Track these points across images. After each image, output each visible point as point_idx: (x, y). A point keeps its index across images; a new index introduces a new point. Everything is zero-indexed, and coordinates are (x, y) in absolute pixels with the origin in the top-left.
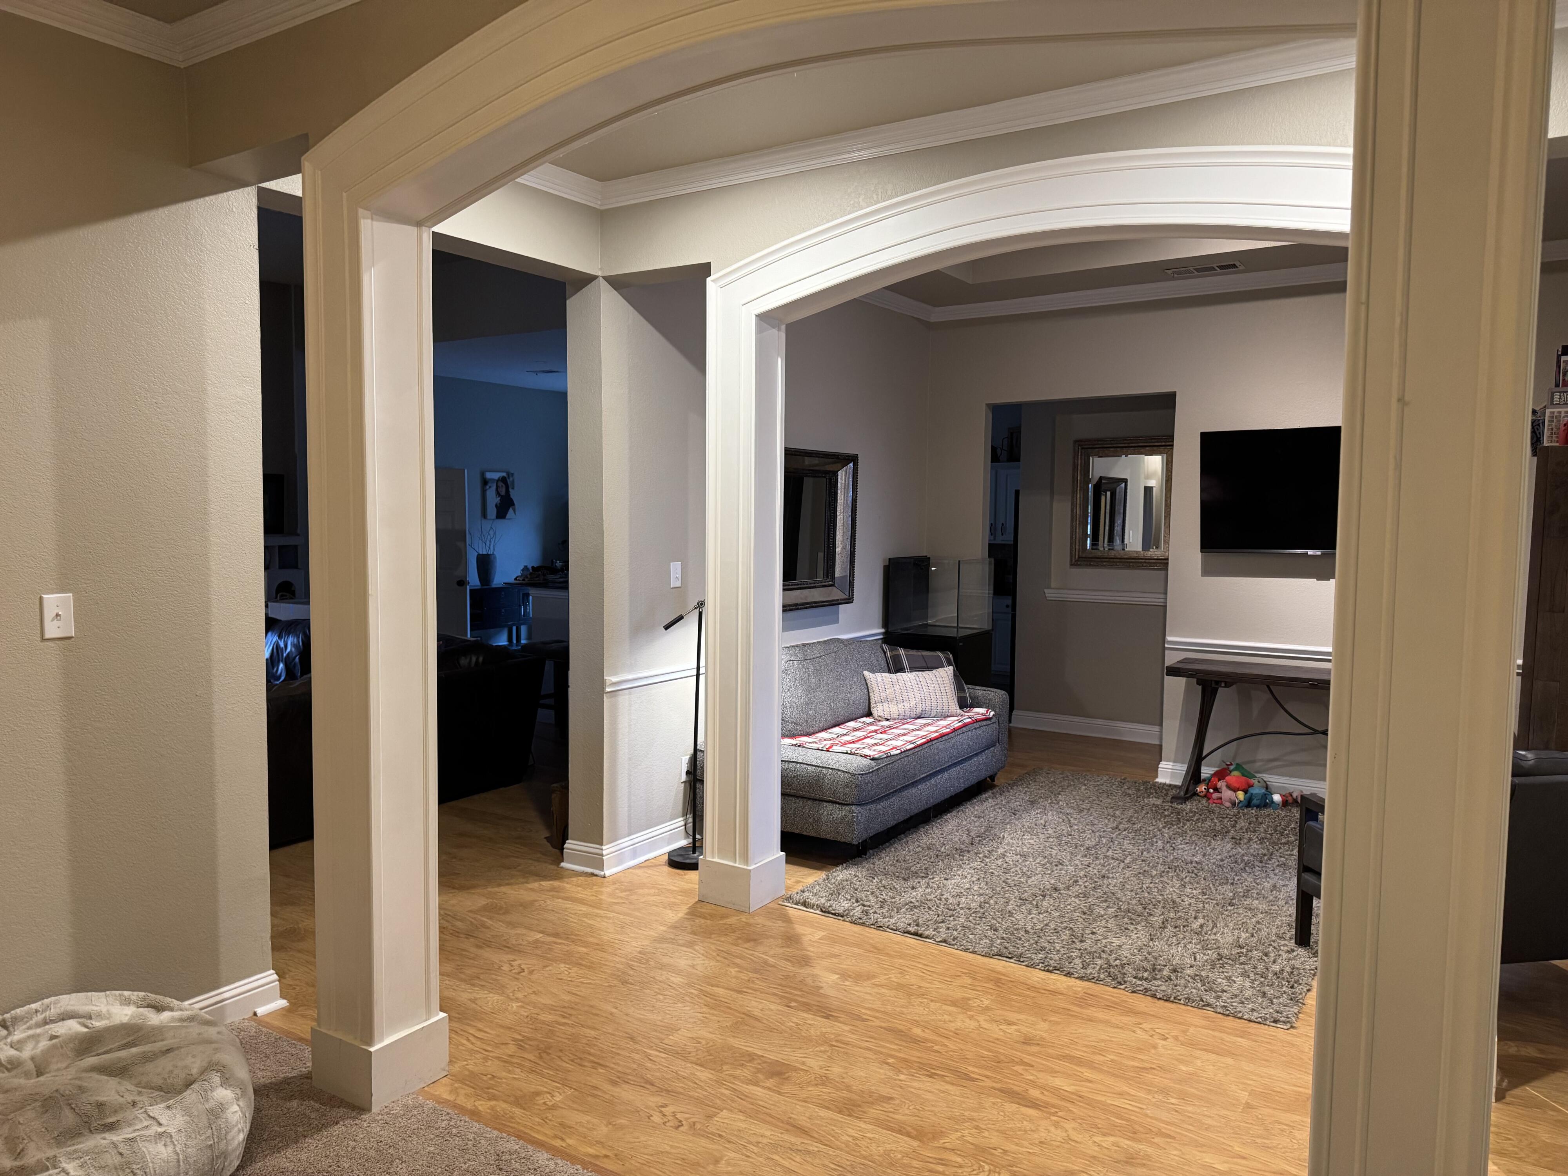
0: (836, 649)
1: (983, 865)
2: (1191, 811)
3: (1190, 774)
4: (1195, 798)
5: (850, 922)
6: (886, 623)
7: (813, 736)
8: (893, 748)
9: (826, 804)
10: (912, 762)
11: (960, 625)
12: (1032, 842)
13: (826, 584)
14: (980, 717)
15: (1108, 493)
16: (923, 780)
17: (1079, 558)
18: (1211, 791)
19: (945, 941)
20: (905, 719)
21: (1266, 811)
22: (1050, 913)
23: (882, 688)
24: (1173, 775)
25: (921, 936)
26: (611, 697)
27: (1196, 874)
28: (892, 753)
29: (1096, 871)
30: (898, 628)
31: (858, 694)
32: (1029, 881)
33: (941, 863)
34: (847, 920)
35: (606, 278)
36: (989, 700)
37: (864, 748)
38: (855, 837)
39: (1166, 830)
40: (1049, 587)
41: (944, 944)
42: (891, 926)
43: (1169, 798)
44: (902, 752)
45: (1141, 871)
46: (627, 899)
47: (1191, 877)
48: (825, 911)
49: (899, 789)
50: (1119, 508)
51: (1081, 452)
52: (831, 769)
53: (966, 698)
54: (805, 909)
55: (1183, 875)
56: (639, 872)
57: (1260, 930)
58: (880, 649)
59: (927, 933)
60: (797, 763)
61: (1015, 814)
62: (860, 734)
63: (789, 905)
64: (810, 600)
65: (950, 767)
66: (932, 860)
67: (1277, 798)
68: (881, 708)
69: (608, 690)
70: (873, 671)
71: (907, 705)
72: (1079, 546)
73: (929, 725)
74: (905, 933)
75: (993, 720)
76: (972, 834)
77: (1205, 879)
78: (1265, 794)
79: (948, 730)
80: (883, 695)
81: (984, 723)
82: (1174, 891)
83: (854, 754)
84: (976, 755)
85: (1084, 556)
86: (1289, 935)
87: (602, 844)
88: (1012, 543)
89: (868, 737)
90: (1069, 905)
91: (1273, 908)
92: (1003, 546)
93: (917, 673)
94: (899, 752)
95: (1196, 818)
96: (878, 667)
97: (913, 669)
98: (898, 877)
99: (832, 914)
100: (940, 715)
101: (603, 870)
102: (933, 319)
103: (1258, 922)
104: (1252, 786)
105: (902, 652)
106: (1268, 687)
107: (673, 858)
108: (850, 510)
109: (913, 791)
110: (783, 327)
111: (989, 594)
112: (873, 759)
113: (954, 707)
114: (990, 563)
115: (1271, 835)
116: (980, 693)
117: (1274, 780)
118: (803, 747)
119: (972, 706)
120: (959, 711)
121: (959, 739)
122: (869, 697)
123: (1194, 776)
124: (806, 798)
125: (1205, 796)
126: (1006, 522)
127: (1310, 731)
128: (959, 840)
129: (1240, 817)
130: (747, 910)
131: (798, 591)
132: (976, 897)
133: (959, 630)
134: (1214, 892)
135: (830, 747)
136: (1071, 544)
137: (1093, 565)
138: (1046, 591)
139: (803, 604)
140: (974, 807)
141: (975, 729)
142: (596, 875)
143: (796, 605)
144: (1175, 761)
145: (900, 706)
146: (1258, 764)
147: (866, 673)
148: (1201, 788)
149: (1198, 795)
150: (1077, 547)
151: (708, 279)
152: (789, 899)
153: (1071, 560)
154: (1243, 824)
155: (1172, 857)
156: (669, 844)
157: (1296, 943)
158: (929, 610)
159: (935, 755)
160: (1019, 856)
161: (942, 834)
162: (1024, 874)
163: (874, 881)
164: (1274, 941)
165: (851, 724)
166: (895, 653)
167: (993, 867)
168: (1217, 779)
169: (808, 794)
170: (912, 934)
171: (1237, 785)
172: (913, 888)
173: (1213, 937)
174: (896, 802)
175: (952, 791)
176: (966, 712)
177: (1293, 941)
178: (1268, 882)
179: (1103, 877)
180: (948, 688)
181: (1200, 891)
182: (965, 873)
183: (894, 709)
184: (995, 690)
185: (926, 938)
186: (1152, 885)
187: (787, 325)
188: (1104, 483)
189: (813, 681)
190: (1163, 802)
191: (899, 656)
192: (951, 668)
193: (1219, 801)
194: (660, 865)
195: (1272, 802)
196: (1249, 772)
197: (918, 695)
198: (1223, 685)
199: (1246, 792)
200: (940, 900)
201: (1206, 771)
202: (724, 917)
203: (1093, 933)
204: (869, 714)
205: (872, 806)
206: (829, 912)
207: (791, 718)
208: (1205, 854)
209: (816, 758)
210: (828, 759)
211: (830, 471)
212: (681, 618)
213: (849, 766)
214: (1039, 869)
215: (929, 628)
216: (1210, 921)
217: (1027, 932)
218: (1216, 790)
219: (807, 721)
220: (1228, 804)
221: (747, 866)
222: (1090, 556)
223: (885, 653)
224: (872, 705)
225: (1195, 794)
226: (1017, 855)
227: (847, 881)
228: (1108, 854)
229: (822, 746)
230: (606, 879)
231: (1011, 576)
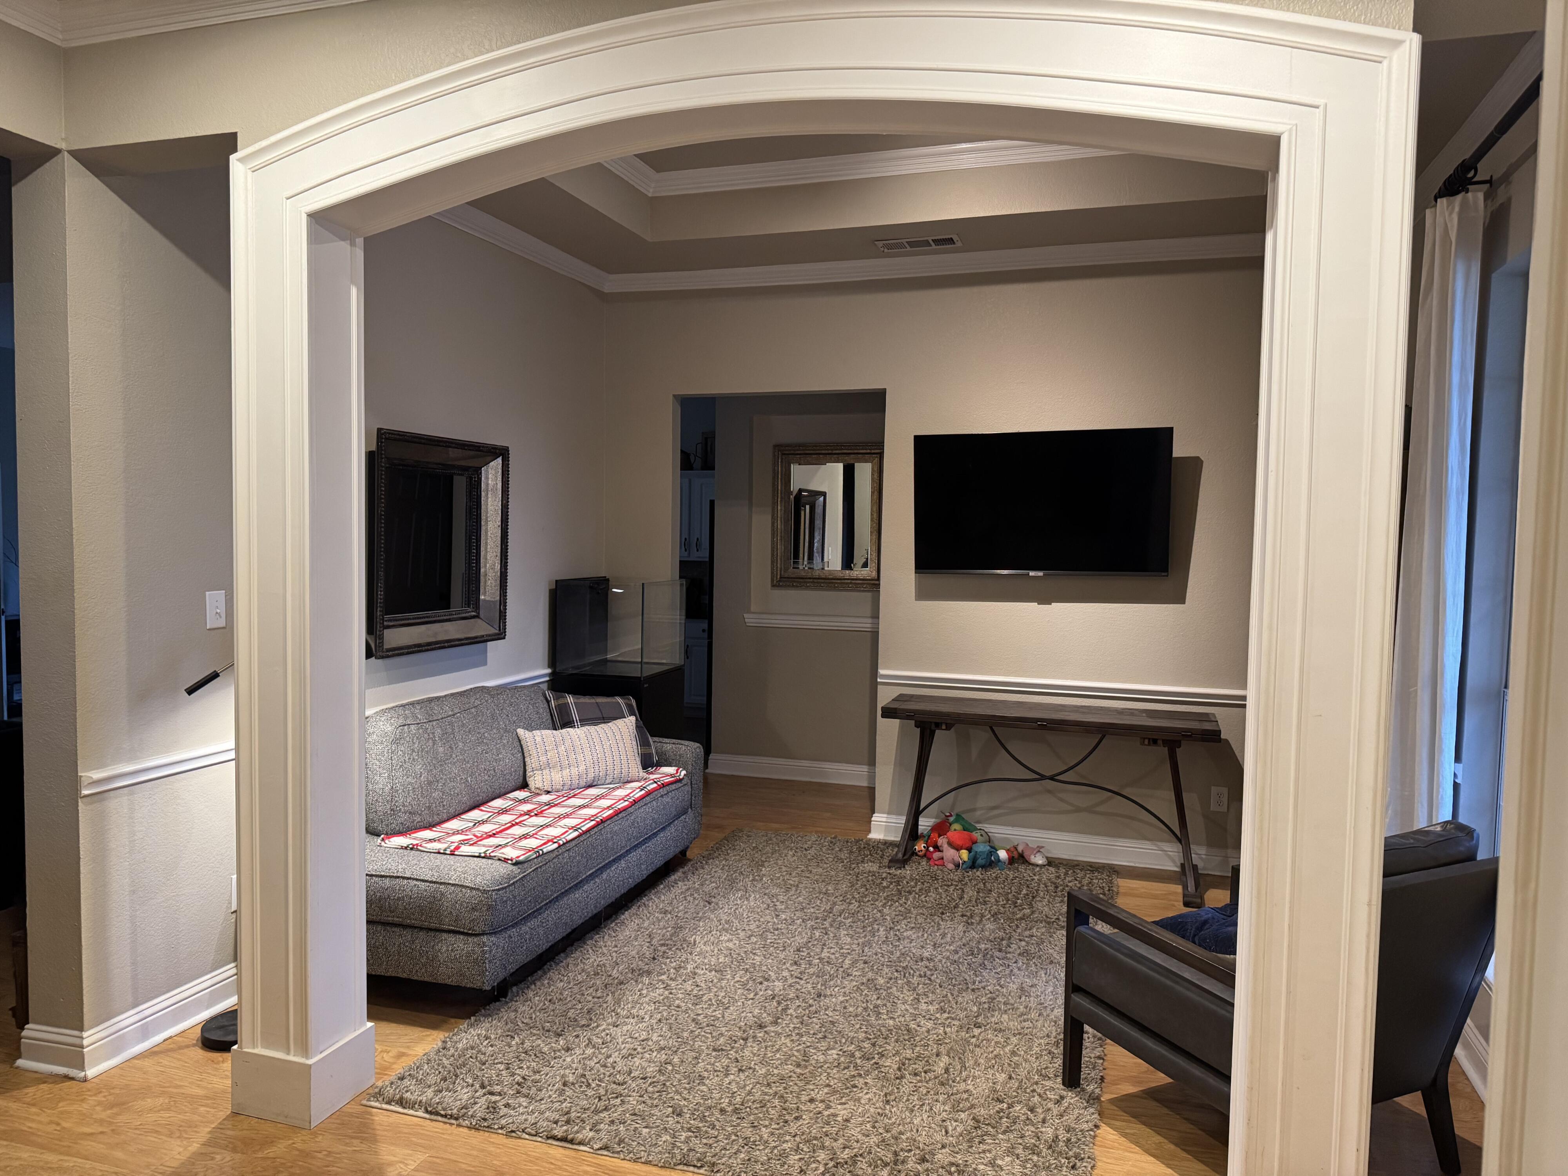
0: (477, 702)
1: (667, 993)
2: (912, 879)
3: (909, 830)
4: (915, 858)
5: (468, 1127)
6: (553, 662)
7: (438, 828)
8: (549, 841)
9: (445, 935)
10: (575, 858)
11: (645, 660)
12: (730, 945)
13: (467, 615)
14: (668, 780)
15: (808, 507)
16: (592, 876)
17: (781, 578)
18: (931, 849)
19: (606, 1148)
20: (572, 790)
21: (993, 873)
22: (754, 1070)
23: (541, 750)
24: (887, 829)
25: (571, 1142)
26: (91, 803)
27: (930, 979)
28: (545, 850)
29: (809, 986)
30: (569, 666)
31: (508, 760)
32: (726, 1014)
33: (610, 998)
34: (464, 1124)
35: (74, 154)
36: (680, 755)
37: (506, 845)
38: (487, 982)
39: (886, 911)
40: (749, 612)
41: (605, 1153)
42: (529, 1130)
43: (886, 861)
44: (560, 846)
45: (865, 980)
46: (111, 1123)
47: (924, 984)
48: (432, 1112)
49: (557, 897)
50: (818, 523)
51: (782, 459)
52: (453, 885)
53: (651, 755)
54: (400, 1110)
55: (915, 980)
56: (147, 1063)
57: (1017, 1065)
58: (542, 698)
59: (580, 1136)
60: (404, 878)
61: (710, 903)
62: (506, 818)
63: (377, 1104)
64: (440, 638)
65: (628, 852)
66: (599, 994)
67: (1003, 854)
68: (540, 777)
69: (85, 792)
70: (530, 728)
71: (574, 771)
72: (781, 564)
73: (601, 797)
74: (548, 1138)
75: (684, 782)
76: (655, 942)
77: (941, 987)
78: (991, 852)
79: (627, 803)
80: (543, 759)
81: (673, 787)
82: (907, 1010)
83: (490, 858)
84: (663, 829)
85: (786, 576)
86: (1051, 1073)
87: (81, 1029)
88: (707, 560)
89: (517, 824)
90: (778, 1050)
91: (1026, 1024)
92: (698, 564)
93: (588, 727)
94: (556, 845)
95: (918, 887)
96: (538, 722)
97: (586, 721)
98: (548, 1031)
99: (442, 1116)
100: (618, 780)
101: (82, 1068)
102: (607, 288)
103: (1014, 1053)
104: (976, 842)
105: (570, 699)
106: (991, 728)
107: (207, 1035)
108: (499, 519)
109: (577, 895)
110: (360, 241)
111: (680, 620)
112: (517, 864)
113: (635, 768)
114: (681, 585)
115: (1004, 906)
116: (669, 747)
117: (997, 831)
118: (418, 850)
119: (659, 764)
120: (642, 774)
121: (640, 813)
122: (524, 763)
123: (912, 833)
124: (416, 927)
125: (925, 855)
126: (701, 537)
127: (1038, 777)
128: (638, 953)
129: (966, 884)
130: (307, 1125)
131: (423, 627)
132: (655, 1054)
133: (645, 666)
134: (954, 1006)
135: (457, 848)
136: (772, 562)
137: (797, 586)
138: (746, 616)
139: (429, 644)
140: (659, 898)
141: (662, 796)
142: (73, 1079)
143: (419, 645)
144: (889, 813)
145: (566, 772)
146: (978, 813)
147: (520, 731)
148: (920, 846)
149: (917, 855)
150: (779, 565)
151: (233, 158)
152: (378, 1094)
153: (772, 580)
154: (971, 893)
155: (898, 954)
156: (208, 1007)
157: (1064, 1084)
158: (609, 641)
159: (607, 840)
160: (713, 972)
161: (616, 946)
162: (720, 1003)
163: (513, 1043)
164: (1037, 1083)
165: (498, 803)
166: (561, 701)
167: (681, 996)
168: (937, 835)
169: (417, 923)
170: (558, 1140)
171: (960, 843)
172: (568, 1050)
173: (962, 1086)
174: (550, 916)
175: (631, 883)
176: (652, 773)
177: (1059, 1080)
178: (1014, 983)
179: (819, 996)
180: (628, 745)
181: (937, 1006)
182: (642, 1013)
183: (557, 777)
184: (687, 743)
185: (580, 1143)
186: (879, 1002)
187: (366, 240)
188: (805, 496)
189: (441, 749)
190: (880, 867)
191: (566, 705)
192: (633, 718)
193: (940, 862)
194: (188, 1046)
195: (999, 860)
196: (970, 824)
197: (589, 758)
198: (944, 727)
199: (970, 850)
200: (605, 1066)
201: (925, 823)
202: (269, 1141)
203: (812, 1100)
204: (524, 785)
205: (513, 932)
206: (437, 1114)
207: (404, 806)
208: (935, 944)
209: (431, 870)
210: (449, 870)
211: (470, 467)
212: (215, 676)
213: (479, 879)
214: (739, 991)
215: (609, 664)
216: (957, 1058)
217: (723, 1111)
218: (937, 848)
219: (429, 807)
220: (951, 866)
221: (307, 1058)
222: (794, 576)
223: (548, 702)
224: (528, 774)
225: (914, 853)
226: (710, 971)
227: (472, 1048)
228: (823, 955)
229: (445, 846)
230: (87, 1085)
231: (707, 597)
